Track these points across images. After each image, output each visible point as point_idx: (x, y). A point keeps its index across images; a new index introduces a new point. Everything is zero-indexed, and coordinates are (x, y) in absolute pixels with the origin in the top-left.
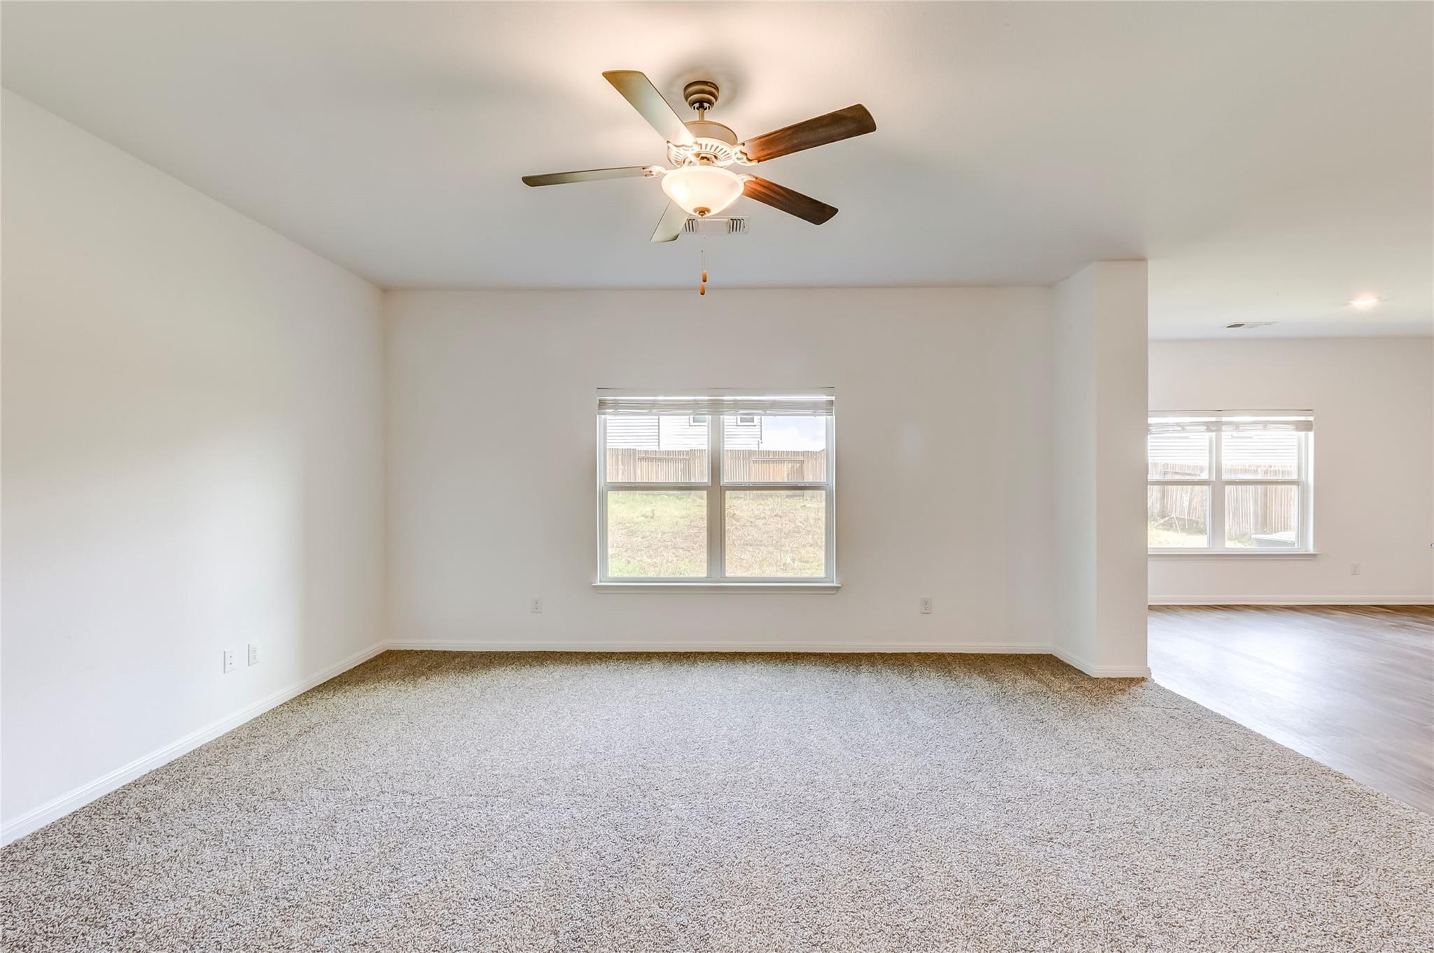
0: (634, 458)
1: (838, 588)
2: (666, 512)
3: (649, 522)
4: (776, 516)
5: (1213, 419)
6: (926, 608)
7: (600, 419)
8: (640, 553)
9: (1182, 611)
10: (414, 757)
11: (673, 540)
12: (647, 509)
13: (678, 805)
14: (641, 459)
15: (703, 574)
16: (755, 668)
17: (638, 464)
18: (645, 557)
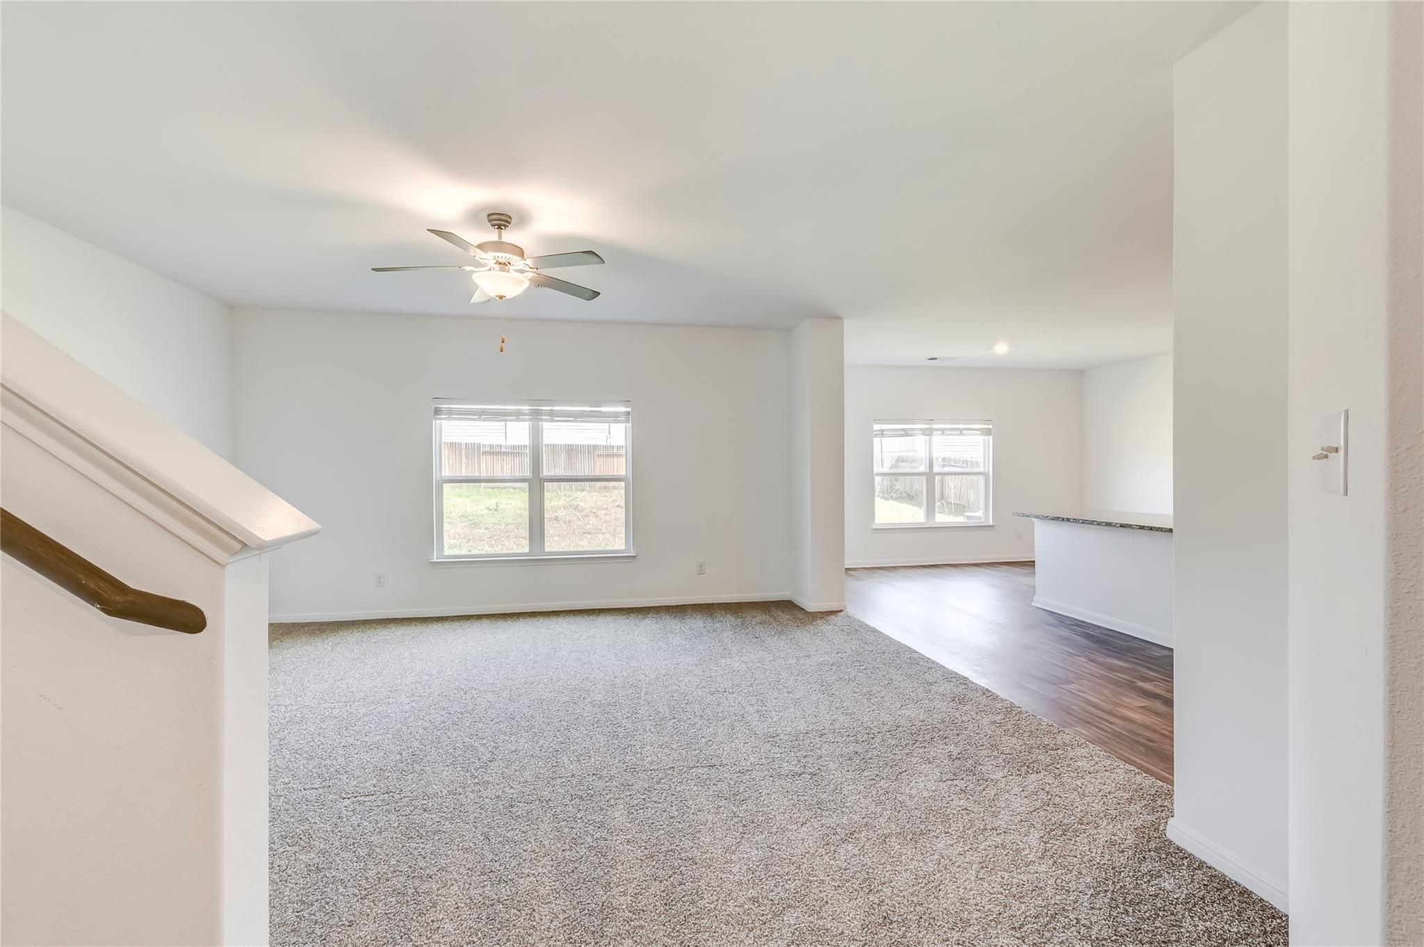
0: (478, 451)
1: (634, 557)
2: (510, 504)
3: (493, 514)
4: (618, 506)
5: (927, 426)
6: (701, 569)
7: (437, 422)
8: (481, 543)
9: (902, 570)
10: (282, 687)
11: (516, 530)
12: (491, 503)
13: (490, 696)
14: (485, 453)
15: (527, 550)
16: (566, 620)
17: (483, 458)
18: (486, 546)
